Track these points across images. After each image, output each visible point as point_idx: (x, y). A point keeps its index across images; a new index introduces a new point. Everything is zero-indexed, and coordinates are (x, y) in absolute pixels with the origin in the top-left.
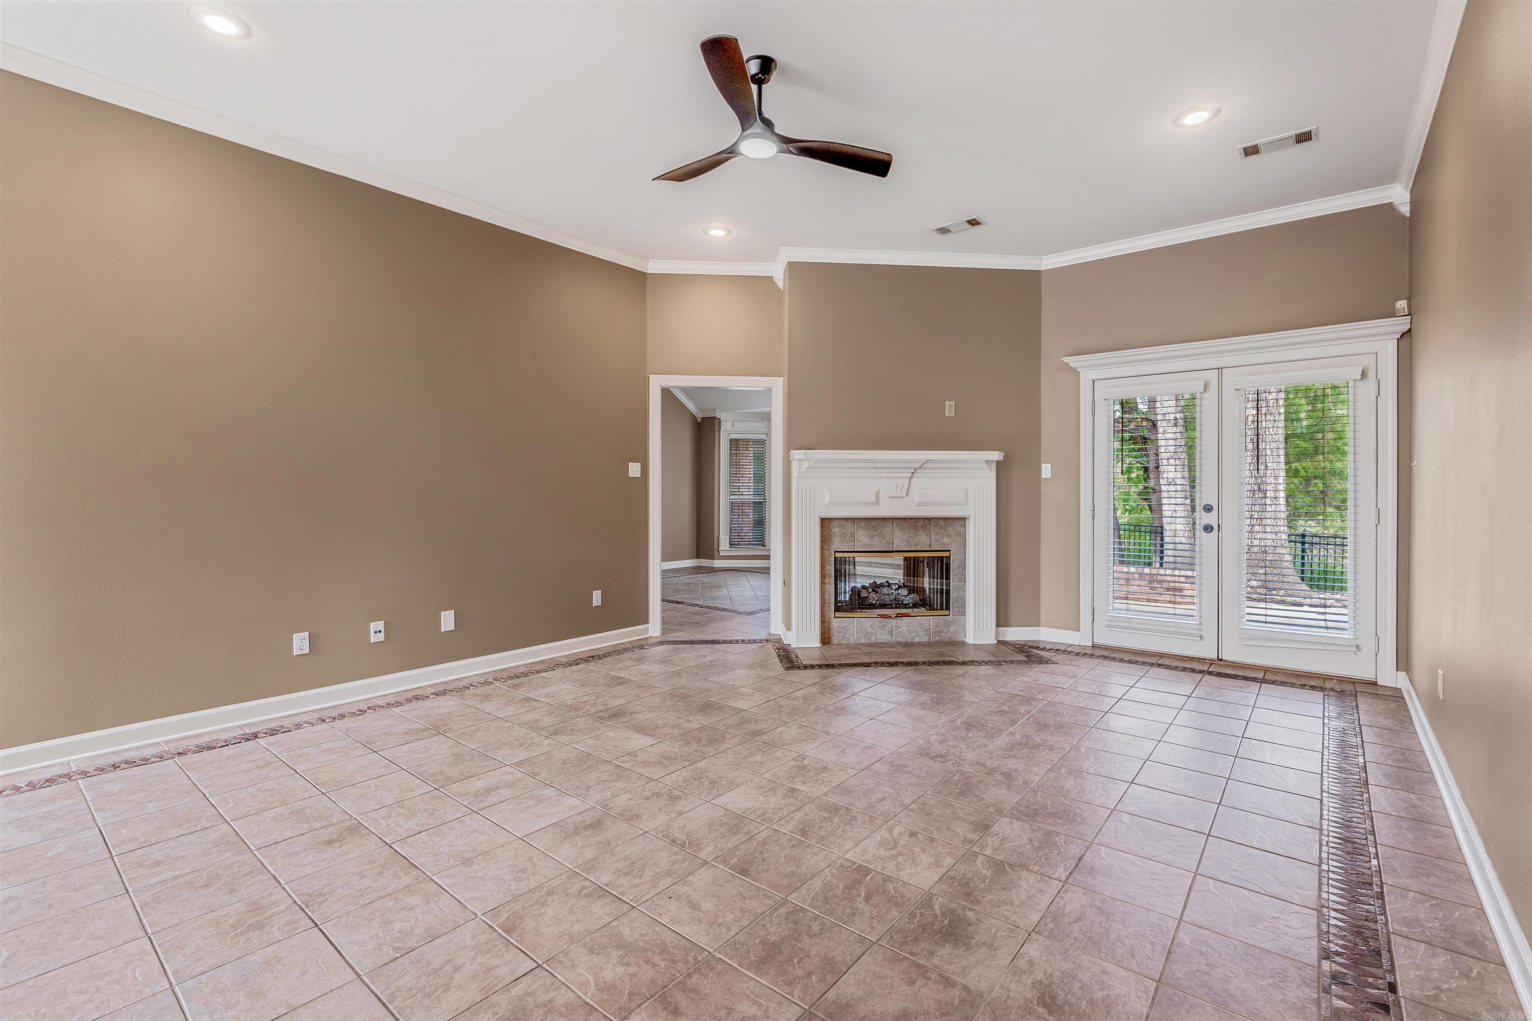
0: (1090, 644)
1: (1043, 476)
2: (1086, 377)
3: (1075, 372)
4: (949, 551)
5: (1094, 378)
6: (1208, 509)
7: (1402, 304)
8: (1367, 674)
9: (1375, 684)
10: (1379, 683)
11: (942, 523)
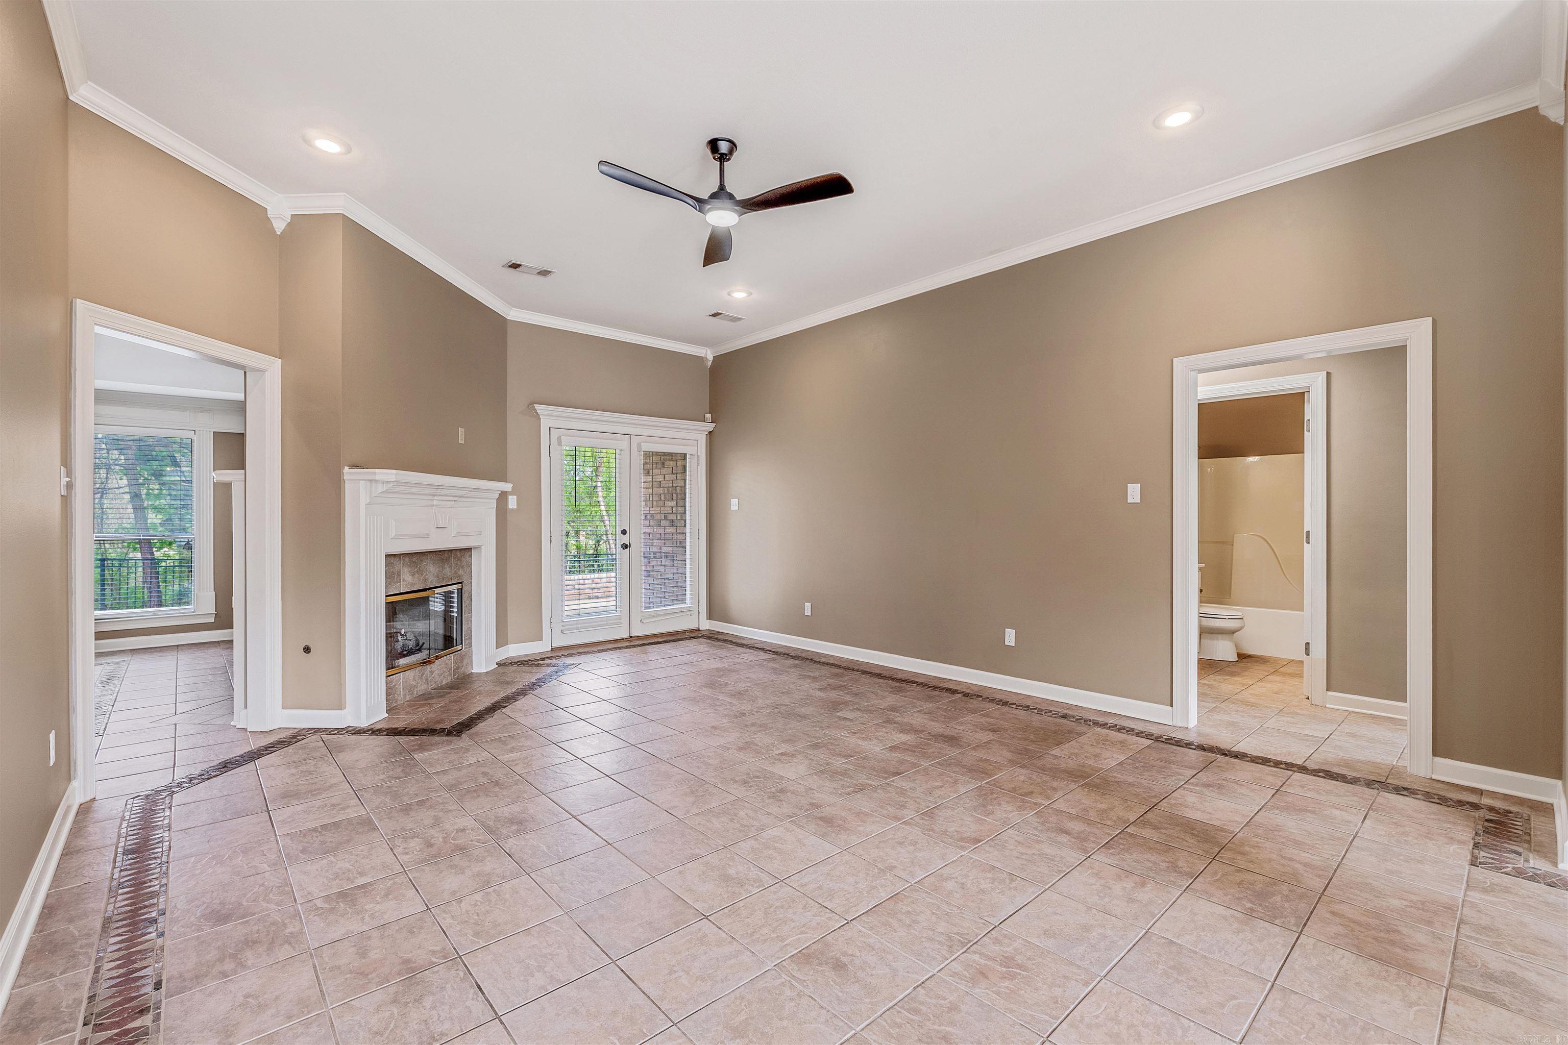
0: (550, 650)
1: (510, 507)
2: (545, 423)
3: (538, 417)
4: (461, 583)
5: (551, 426)
6: (624, 532)
7: (708, 416)
8: (694, 626)
9: (698, 630)
10: (701, 629)
11: (458, 554)
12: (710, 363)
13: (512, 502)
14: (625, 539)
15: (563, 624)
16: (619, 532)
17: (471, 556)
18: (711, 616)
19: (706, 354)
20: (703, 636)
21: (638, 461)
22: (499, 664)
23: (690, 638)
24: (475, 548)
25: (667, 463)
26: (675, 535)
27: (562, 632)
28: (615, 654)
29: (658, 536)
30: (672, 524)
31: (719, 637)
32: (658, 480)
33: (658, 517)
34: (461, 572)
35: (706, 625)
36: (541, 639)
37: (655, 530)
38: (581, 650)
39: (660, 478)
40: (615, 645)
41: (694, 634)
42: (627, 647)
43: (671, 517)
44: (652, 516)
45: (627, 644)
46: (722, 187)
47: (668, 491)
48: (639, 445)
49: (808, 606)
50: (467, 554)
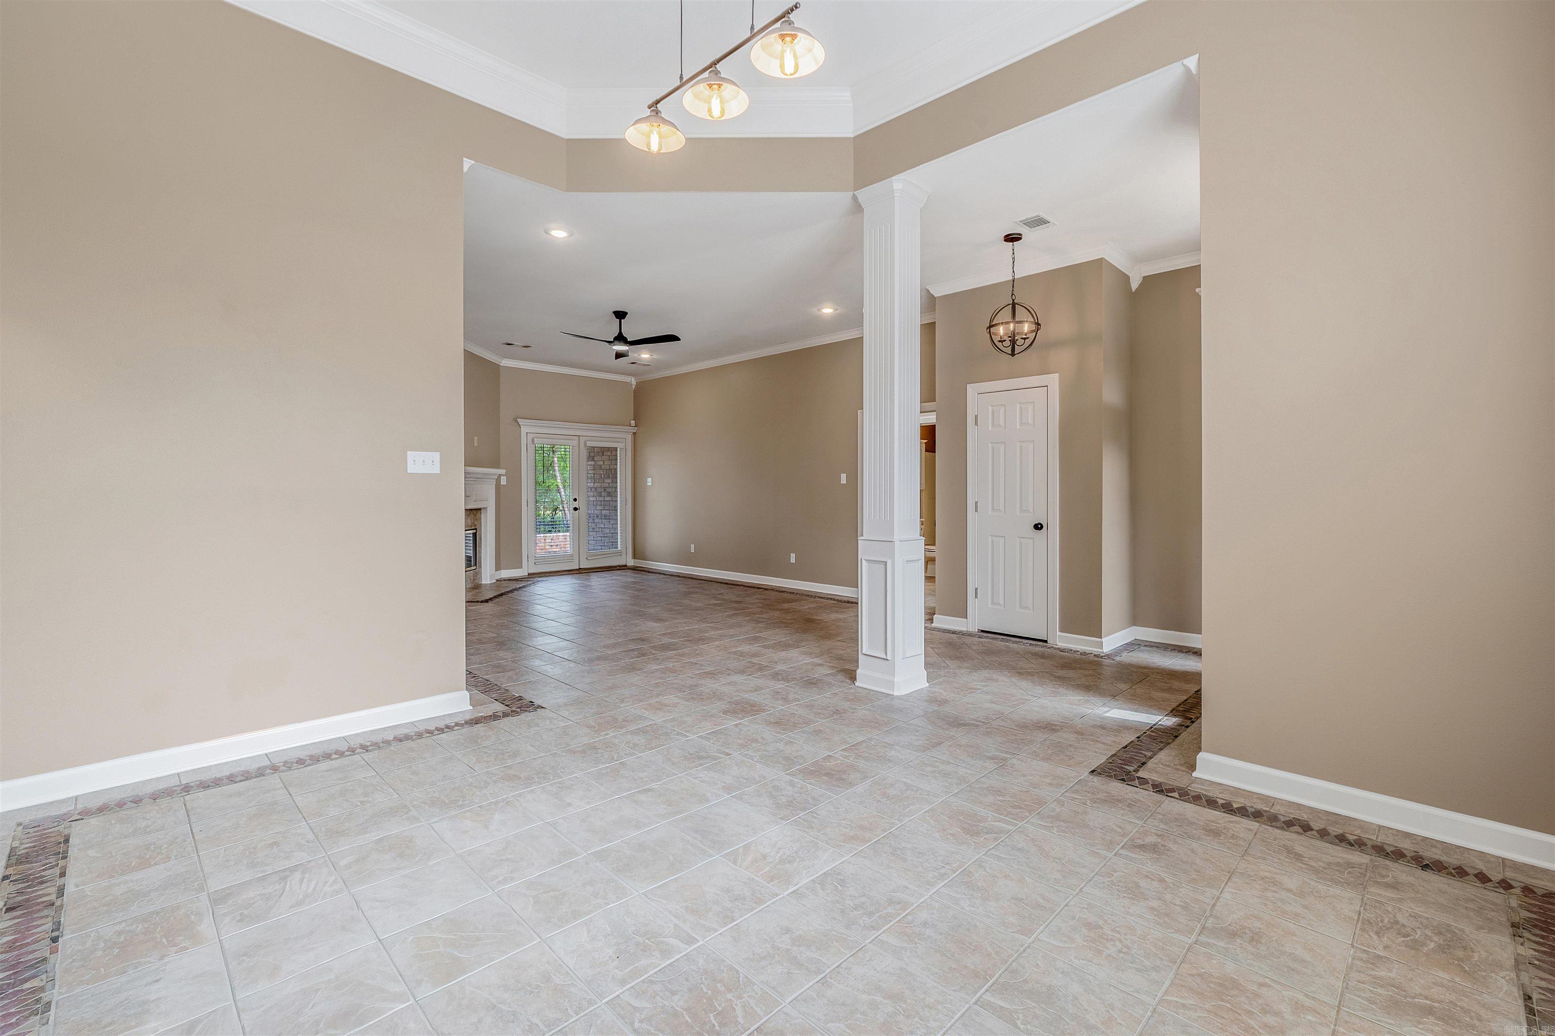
0: (527, 574)
1: (503, 484)
2: (524, 430)
3: (519, 427)
5: (528, 432)
6: (575, 500)
7: (633, 422)
8: (622, 563)
10: (627, 565)
12: (634, 387)
13: (503, 481)
14: (576, 504)
15: (536, 558)
16: (572, 500)
17: (481, 513)
18: (635, 556)
19: (631, 381)
20: (628, 569)
21: (584, 454)
22: (497, 581)
23: (619, 569)
24: (484, 508)
25: (605, 453)
26: (611, 502)
27: (535, 563)
28: (570, 577)
29: (599, 503)
30: (609, 494)
31: (639, 569)
32: (599, 464)
33: (599, 490)
34: (476, 523)
35: (631, 562)
36: (522, 568)
37: (597, 499)
38: (547, 575)
39: (601, 463)
40: (570, 572)
41: (623, 567)
42: (577, 573)
43: (608, 490)
44: (596, 489)
45: (578, 572)
46: (620, 333)
47: (606, 472)
48: (585, 443)
49: (693, 546)
50: (479, 512)
